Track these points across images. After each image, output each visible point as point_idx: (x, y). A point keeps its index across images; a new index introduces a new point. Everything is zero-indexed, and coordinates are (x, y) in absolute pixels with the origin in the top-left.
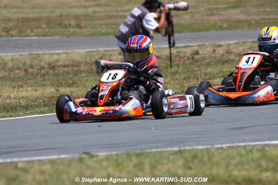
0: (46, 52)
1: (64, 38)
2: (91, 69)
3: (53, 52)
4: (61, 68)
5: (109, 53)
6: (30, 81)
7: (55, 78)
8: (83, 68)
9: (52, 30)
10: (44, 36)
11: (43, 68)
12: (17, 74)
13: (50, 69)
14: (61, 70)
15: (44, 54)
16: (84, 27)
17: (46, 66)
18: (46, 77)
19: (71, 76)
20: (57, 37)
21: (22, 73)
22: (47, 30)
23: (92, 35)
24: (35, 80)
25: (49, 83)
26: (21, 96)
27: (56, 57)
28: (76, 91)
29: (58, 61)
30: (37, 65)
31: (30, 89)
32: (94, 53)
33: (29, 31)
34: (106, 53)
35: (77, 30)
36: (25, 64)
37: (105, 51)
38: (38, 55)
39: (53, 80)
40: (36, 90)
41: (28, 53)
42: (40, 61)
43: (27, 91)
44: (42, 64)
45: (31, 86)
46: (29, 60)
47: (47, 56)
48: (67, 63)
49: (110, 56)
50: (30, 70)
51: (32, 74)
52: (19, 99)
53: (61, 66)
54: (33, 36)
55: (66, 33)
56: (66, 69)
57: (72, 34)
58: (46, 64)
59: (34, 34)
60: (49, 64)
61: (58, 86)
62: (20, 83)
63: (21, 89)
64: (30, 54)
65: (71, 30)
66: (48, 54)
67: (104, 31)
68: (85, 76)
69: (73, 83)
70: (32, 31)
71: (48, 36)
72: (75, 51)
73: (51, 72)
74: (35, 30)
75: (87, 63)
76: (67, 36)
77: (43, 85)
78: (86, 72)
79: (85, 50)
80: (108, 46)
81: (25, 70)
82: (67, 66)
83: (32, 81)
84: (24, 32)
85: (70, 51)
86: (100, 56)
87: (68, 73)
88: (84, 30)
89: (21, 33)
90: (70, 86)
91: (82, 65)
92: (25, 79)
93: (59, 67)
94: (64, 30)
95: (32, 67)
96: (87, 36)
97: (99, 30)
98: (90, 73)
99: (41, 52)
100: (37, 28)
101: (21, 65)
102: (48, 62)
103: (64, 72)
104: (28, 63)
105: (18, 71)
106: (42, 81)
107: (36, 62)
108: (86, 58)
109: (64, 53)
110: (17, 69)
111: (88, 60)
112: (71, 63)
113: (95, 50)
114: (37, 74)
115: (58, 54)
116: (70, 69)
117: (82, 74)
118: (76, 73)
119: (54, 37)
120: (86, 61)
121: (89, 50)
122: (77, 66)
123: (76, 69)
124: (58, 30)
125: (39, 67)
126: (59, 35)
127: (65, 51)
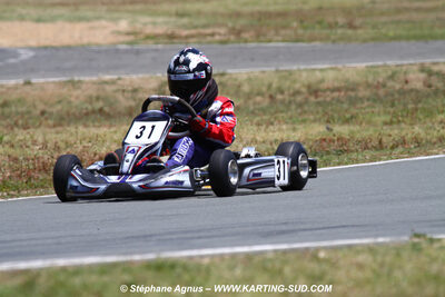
0: (302, 67)
1: (329, 45)
2: (376, 94)
3: (313, 67)
4: (328, 93)
5: (404, 68)
6: (280, 115)
7: (320, 109)
8: (362, 93)
9: (309, 32)
10: (297, 41)
11: (297, 93)
12: (259, 103)
13: (310, 94)
14: (329, 96)
15: (299, 70)
16: (360, 27)
17: (304, 90)
18: (306, 108)
19: (345, 106)
20: (317, 44)
21: (266, 102)
22: (300, 32)
23: (373, 39)
24: (289, 113)
25: (312, 117)
26: (273, 139)
27: (319, 75)
28: (359, 132)
29: (322, 81)
30: (289, 88)
31: (284, 127)
32: (380, 70)
33: (272, 32)
34: (398, 69)
35: (350, 32)
36: (270, 86)
37: (397, 66)
38: (290, 73)
39: (318, 112)
40: (294, 129)
41: (273, 69)
42: (295, 82)
43: (280, 130)
44: (297, 86)
45: (287, 123)
46: (276, 80)
47: (304, 74)
48: (336, 84)
49: (405, 73)
50: (279, 97)
51: (282, 102)
52: (271, 144)
53: (328, 89)
54: (278, 41)
55: (333, 37)
56: (336, 94)
57: (342, 38)
58: (304, 85)
59: (280, 38)
60: (309, 87)
61: (328, 122)
62: (265, 117)
63: (271, 127)
64: (277, 71)
65: (340, 31)
66: (306, 70)
67: (391, 34)
68: (368, 106)
69: (352, 117)
70: (277, 34)
71: (302, 41)
72: (348, 65)
73: (312, 99)
74: (283, 32)
75: (368, 85)
76: (334, 42)
77: (304, 121)
78: (368, 100)
79: (364, 65)
80: (401, 58)
81: (271, 97)
82: (338, 90)
83: (283, 114)
84: (264, 35)
85: (340, 66)
86: (390, 73)
87: (339, 101)
88: (360, 32)
89: (259, 36)
90: (347, 121)
91: (361, 89)
92: (272, 111)
93: (324, 91)
94: (327, 31)
95: (282, 92)
96: (365, 41)
97: (383, 31)
98: (375, 101)
99: (295, 68)
100: (284, 27)
101: (264, 89)
102: (306, 83)
103: (333, 99)
104: (274, 86)
105: (259, 99)
106: (300, 114)
107: (288, 83)
108: (367, 77)
109: (332, 69)
110: (259, 94)
111: (370, 79)
112: (343, 84)
113: (380, 63)
114: (290, 102)
115: (321, 70)
116: (342, 94)
117: (363, 102)
118: (353, 102)
119: (313, 44)
120: (367, 82)
121: (370, 64)
122: (353, 90)
123: (352, 94)
124: (317, 31)
125: (291, 91)
126: (321, 40)
127: (333, 66)
